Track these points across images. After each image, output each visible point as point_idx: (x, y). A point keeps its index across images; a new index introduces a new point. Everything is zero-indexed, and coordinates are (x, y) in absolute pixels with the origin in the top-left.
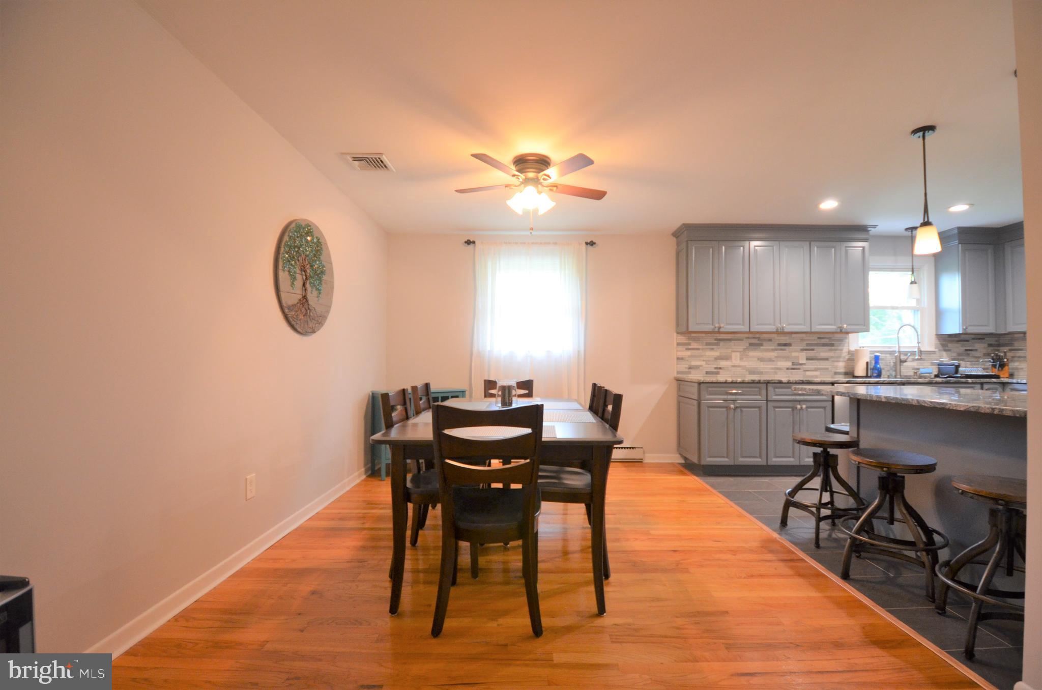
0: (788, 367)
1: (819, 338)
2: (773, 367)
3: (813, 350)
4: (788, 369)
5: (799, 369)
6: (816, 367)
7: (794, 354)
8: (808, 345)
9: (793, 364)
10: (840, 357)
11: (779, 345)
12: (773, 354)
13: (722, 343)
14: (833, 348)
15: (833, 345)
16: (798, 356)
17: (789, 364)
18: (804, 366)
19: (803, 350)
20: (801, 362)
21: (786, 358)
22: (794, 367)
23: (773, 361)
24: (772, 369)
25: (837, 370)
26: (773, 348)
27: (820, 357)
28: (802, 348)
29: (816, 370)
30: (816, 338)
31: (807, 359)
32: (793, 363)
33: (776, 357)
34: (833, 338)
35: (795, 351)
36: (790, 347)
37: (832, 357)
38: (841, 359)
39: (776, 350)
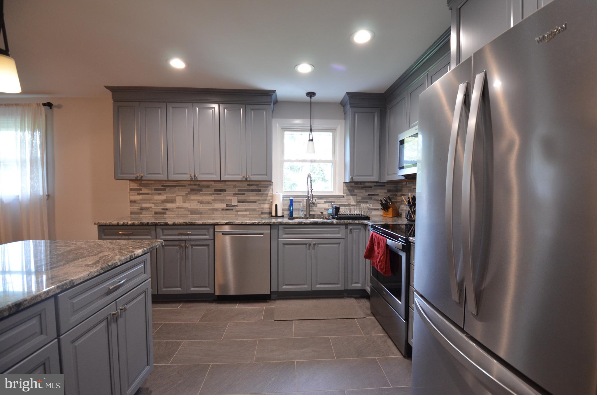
0: (223, 208)
1: (248, 185)
2: (211, 208)
3: (244, 194)
4: (223, 210)
5: (232, 210)
6: (246, 208)
7: (228, 198)
8: (239, 190)
9: (227, 206)
10: (266, 200)
11: (216, 190)
12: (210, 198)
13: (168, 189)
14: (260, 193)
15: (260, 191)
16: (232, 200)
17: (224, 206)
18: (236, 208)
19: (235, 195)
20: (233, 204)
21: (222, 201)
22: (228, 208)
23: (211, 203)
24: (210, 209)
25: (263, 210)
26: (211, 193)
27: (249, 200)
28: (235, 193)
29: (246, 210)
30: (246, 185)
31: (238, 202)
32: (227, 205)
33: (213, 200)
34: (259, 185)
35: (229, 196)
36: (225, 192)
37: (259, 200)
38: (267, 202)
39: (213, 194)
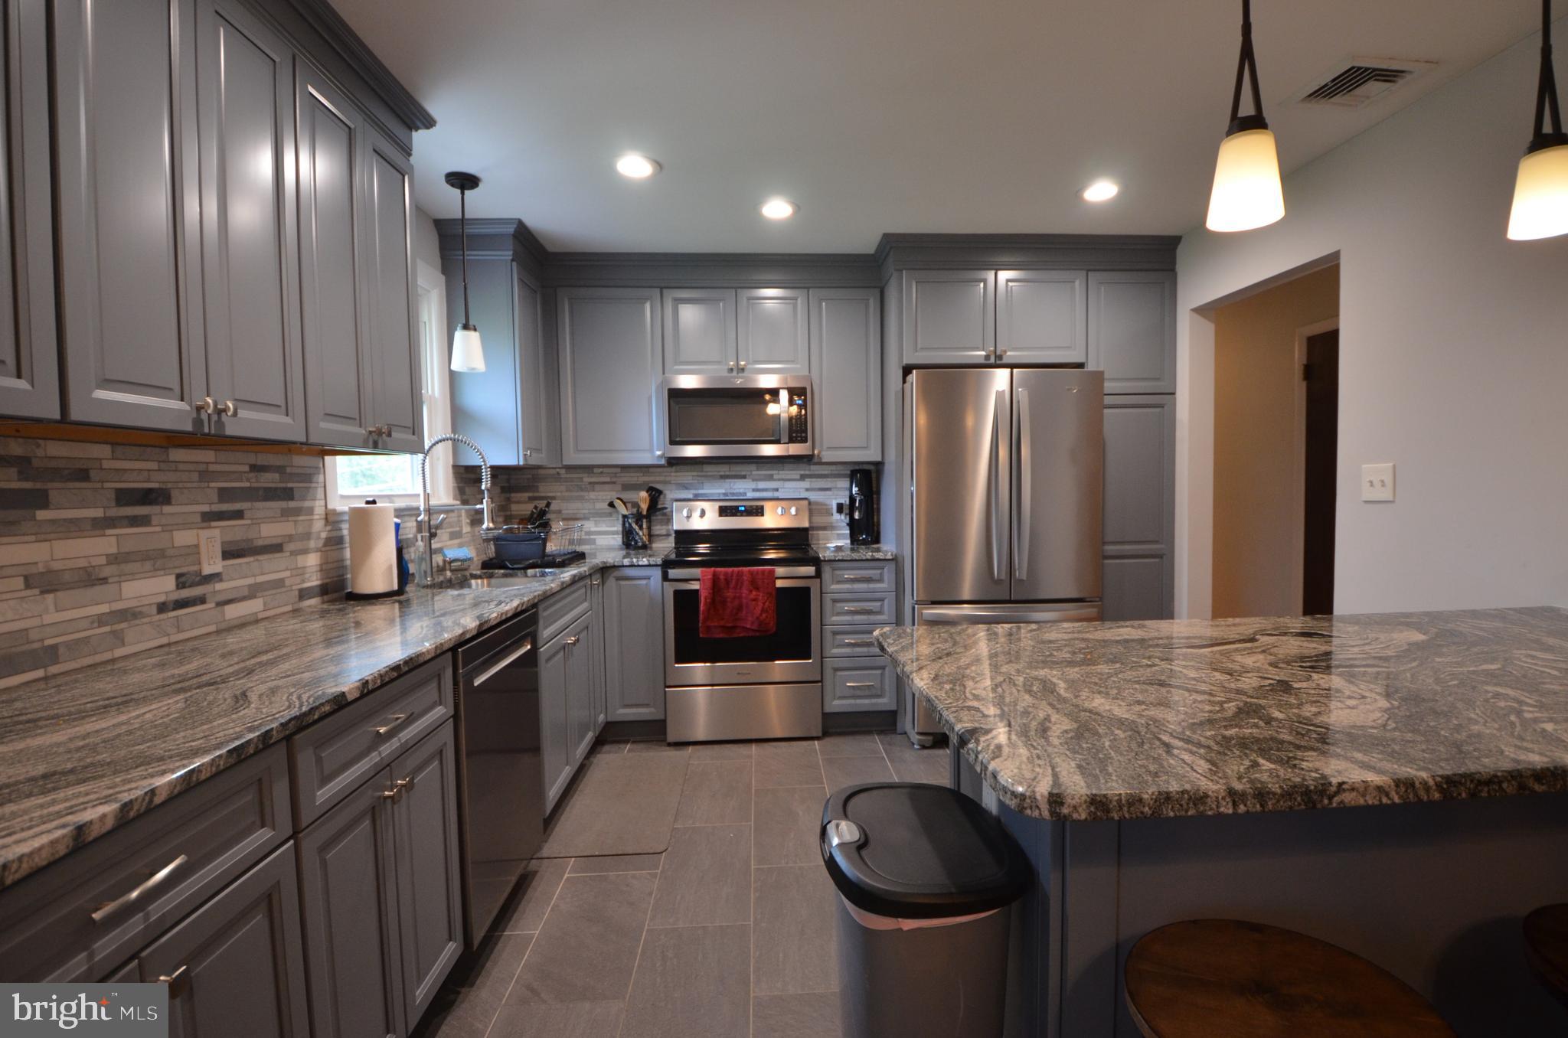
0: (162, 599)
1: (255, 468)
2: (104, 609)
3: (239, 515)
4: (162, 608)
5: (202, 600)
6: (250, 581)
7: (183, 538)
8: (225, 495)
9: (182, 582)
10: (307, 536)
11: (124, 497)
12: (98, 547)
14: (292, 504)
15: (288, 494)
16: (197, 546)
17: (164, 586)
18: (219, 586)
19: (209, 517)
20: (207, 570)
21: (154, 559)
22: (186, 593)
23: (104, 581)
24: (101, 620)
25: (303, 581)
26: (98, 513)
27: (260, 543)
28: (206, 508)
29: (252, 593)
30: (246, 468)
31: (227, 555)
32: (178, 576)
33: (114, 559)
34: (288, 470)
35: (185, 526)
36: (167, 509)
37: (291, 538)
38: (312, 544)
39: (109, 523)
